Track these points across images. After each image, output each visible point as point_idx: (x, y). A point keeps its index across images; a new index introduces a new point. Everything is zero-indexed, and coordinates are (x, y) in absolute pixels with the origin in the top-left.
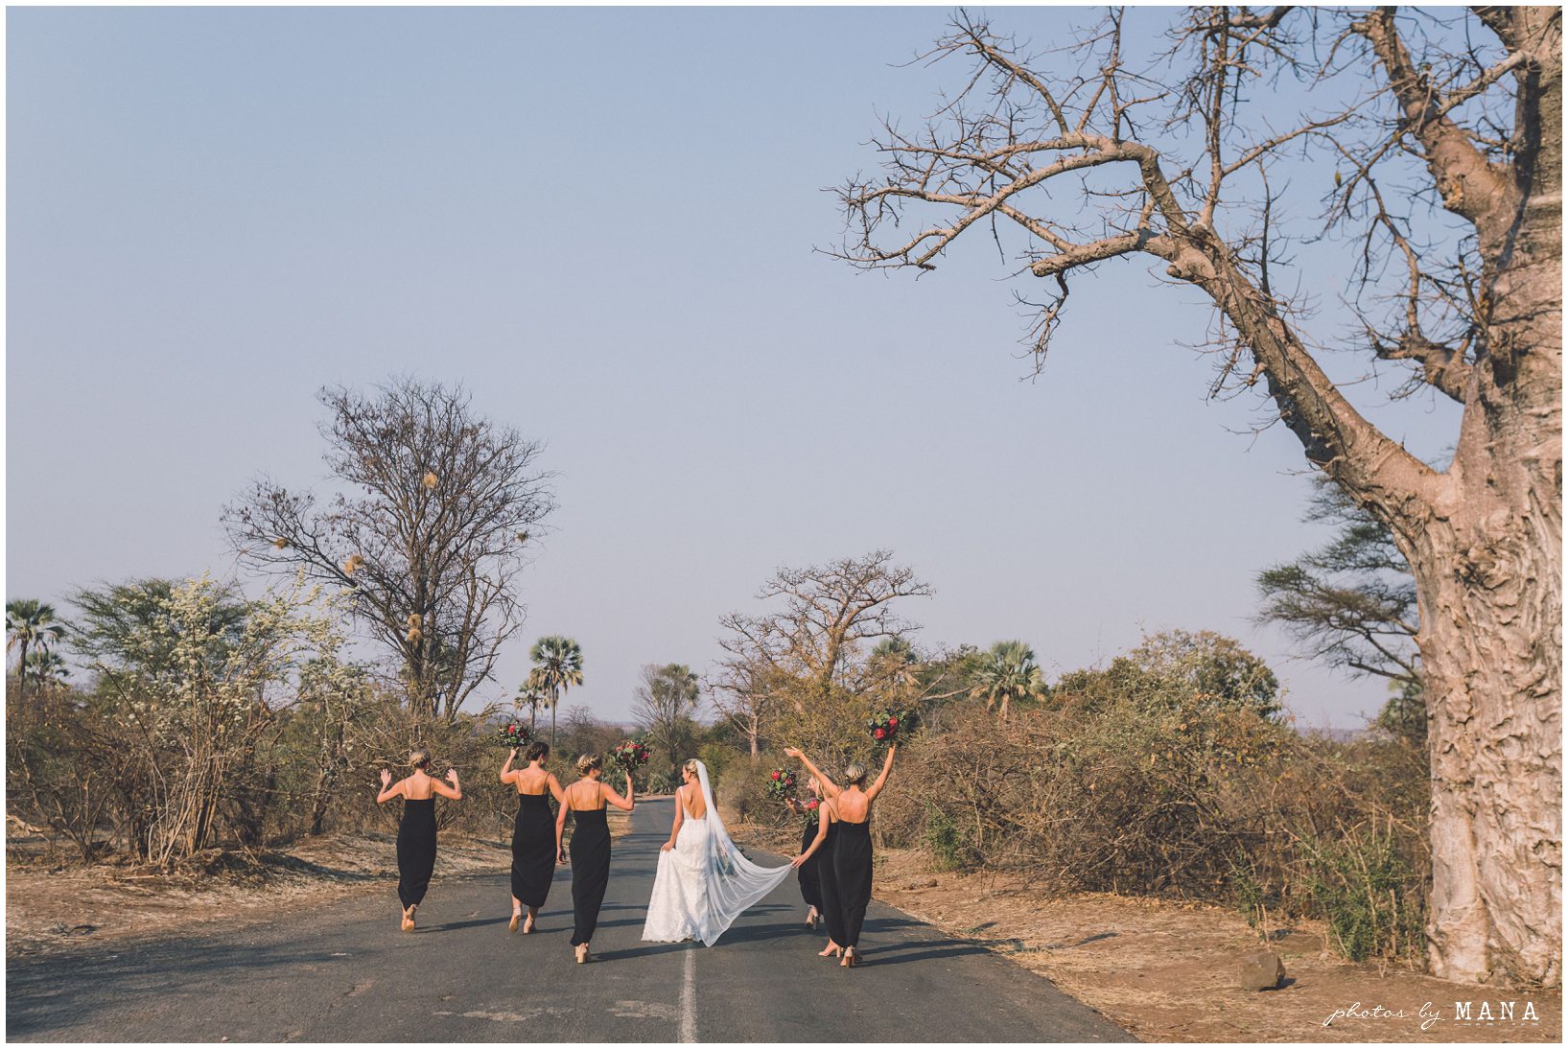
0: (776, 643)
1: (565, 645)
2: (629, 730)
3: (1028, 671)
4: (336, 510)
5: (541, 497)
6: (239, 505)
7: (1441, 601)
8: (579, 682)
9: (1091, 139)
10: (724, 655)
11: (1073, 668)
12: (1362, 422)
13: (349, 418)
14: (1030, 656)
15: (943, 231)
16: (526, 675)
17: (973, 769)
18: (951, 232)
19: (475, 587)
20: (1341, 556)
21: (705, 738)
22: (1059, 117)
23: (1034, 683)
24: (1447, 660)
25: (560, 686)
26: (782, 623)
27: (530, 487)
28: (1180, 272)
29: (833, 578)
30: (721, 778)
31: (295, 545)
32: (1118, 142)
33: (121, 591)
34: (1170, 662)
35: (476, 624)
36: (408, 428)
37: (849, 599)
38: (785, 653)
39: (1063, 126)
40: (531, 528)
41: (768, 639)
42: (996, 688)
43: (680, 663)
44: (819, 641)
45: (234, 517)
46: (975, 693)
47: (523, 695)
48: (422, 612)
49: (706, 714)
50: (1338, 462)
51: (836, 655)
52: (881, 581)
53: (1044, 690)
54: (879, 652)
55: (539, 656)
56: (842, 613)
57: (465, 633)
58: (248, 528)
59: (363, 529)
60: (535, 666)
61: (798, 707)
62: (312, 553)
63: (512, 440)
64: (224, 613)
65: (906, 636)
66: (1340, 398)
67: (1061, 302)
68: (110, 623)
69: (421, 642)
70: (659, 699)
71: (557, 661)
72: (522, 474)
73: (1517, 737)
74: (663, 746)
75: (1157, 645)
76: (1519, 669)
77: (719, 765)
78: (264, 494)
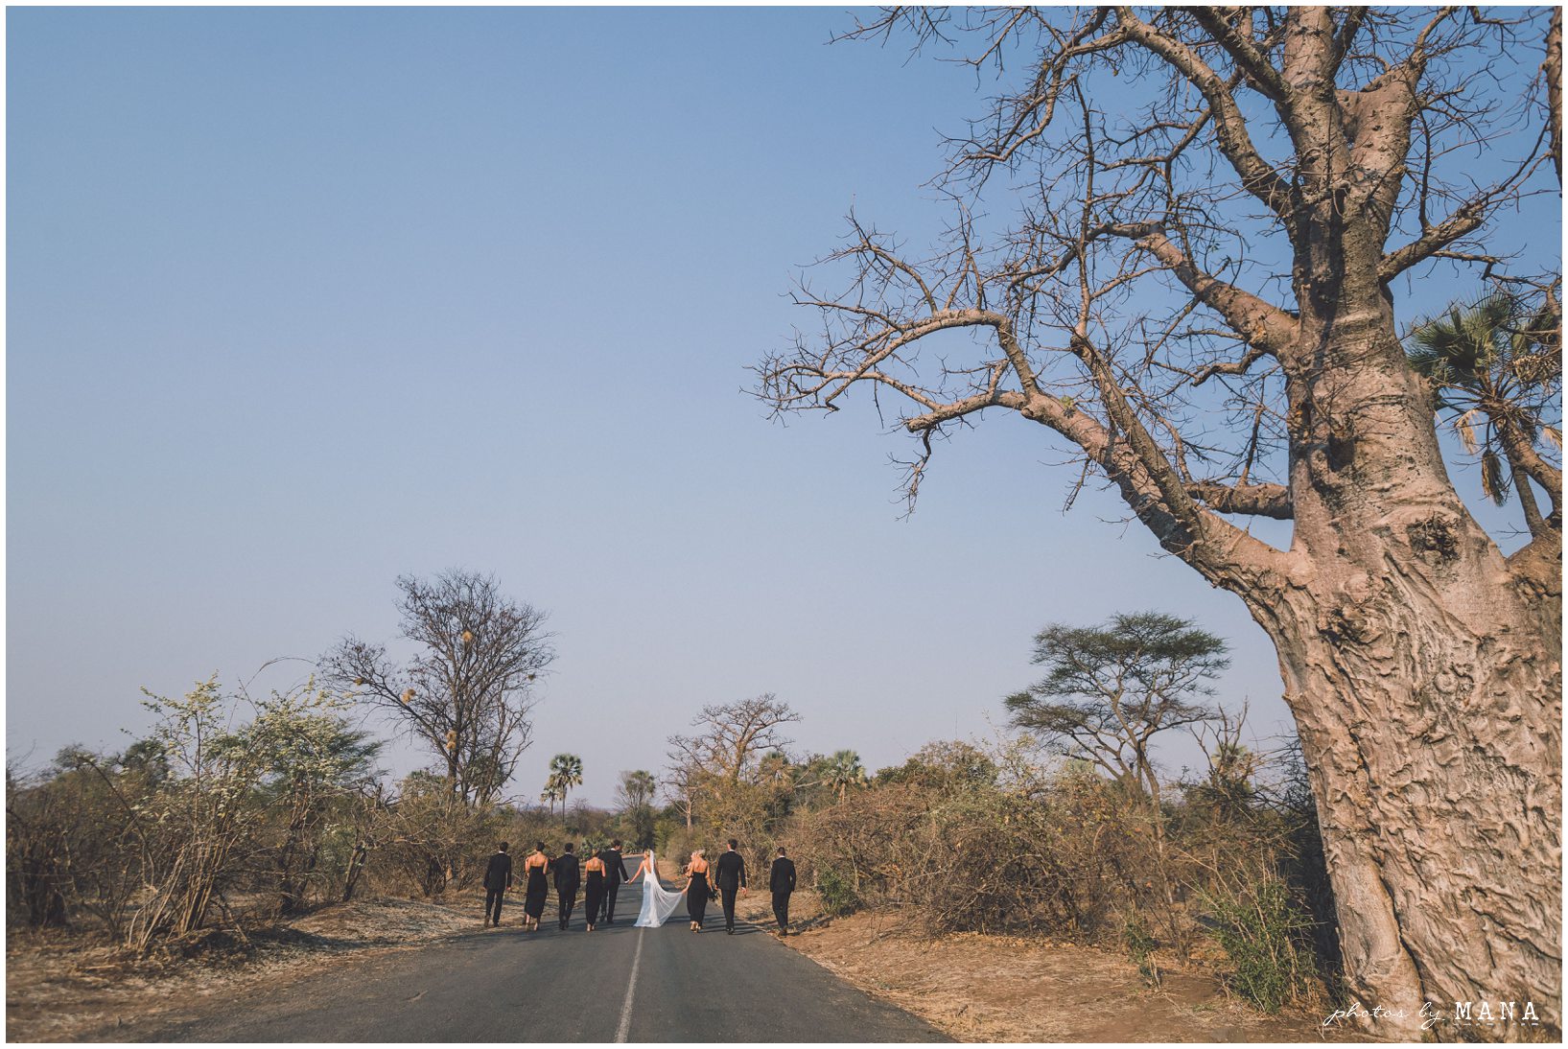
0: (703, 753)
1: (572, 759)
2: (613, 813)
3: (856, 768)
4: (414, 666)
5: (546, 651)
6: (331, 655)
7: (1310, 661)
8: (580, 782)
10: (671, 762)
11: (884, 765)
13: (416, 597)
14: (857, 759)
15: (846, 374)
16: (547, 781)
17: (850, 833)
18: (853, 374)
19: (504, 716)
20: (1049, 687)
21: (659, 817)
22: (929, 299)
23: (860, 776)
24: (1326, 713)
25: (568, 786)
26: (707, 741)
27: (540, 643)
28: (1032, 413)
29: (739, 712)
30: (669, 843)
31: (371, 684)
34: (937, 760)
35: (504, 741)
37: (749, 724)
38: (709, 760)
39: (934, 307)
40: (538, 672)
41: (698, 751)
42: (837, 779)
43: (643, 770)
44: (730, 751)
45: (327, 663)
46: (825, 783)
47: (546, 792)
48: (458, 731)
49: (659, 802)
50: (1196, 546)
51: (741, 760)
52: (769, 712)
53: (866, 781)
54: (765, 760)
55: (555, 766)
56: (744, 733)
57: (498, 748)
58: (337, 671)
60: (553, 773)
61: (717, 794)
62: (381, 688)
63: (528, 612)
64: (342, 739)
65: (785, 747)
67: (925, 460)
70: (630, 793)
71: (567, 769)
72: (532, 634)
73: (1420, 783)
74: (632, 822)
75: (930, 750)
76: (1409, 717)
77: (667, 835)
78: (350, 646)
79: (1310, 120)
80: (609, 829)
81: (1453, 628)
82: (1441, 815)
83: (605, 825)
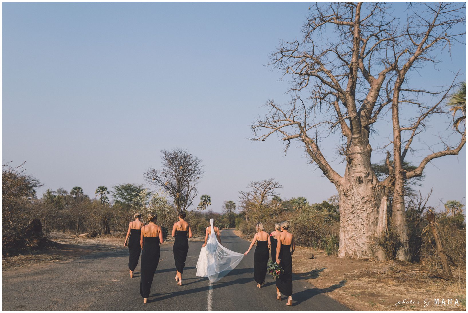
0: (251, 197)
1: (207, 197)
2: (221, 214)
3: (305, 203)
5: (202, 170)
6: (146, 172)
7: (341, 198)
8: (210, 204)
9: (290, 120)
10: (240, 200)
12: (331, 168)
13: (166, 155)
14: (305, 200)
16: (200, 203)
18: (267, 136)
19: (189, 186)
21: (237, 216)
22: (285, 116)
23: (306, 206)
25: (206, 205)
26: (252, 193)
27: (199, 168)
29: (262, 184)
30: (240, 225)
31: (156, 180)
32: (294, 121)
33: (122, 186)
35: (189, 194)
36: (177, 157)
37: (266, 188)
38: (252, 199)
39: (286, 118)
40: (200, 176)
41: (249, 196)
42: (298, 207)
44: (259, 197)
45: (146, 174)
46: (294, 208)
47: (199, 207)
48: (179, 192)
49: (237, 211)
51: (263, 200)
52: (272, 185)
53: (309, 207)
54: (273, 199)
55: (202, 199)
56: (264, 191)
57: (187, 196)
58: (148, 176)
59: (168, 175)
60: (201, 201)
62: (159, 181)
63: (196, 159)
65: (278, 196)
66: (328, 165)
67: (289, 144)
68: (120, 192)
69: (179, 198)
70: (227, 208)
71: (206, 200)
72: (198, 166)
73: (350, 220)
74: (228, 218)
75: (334, 198)
76: (351, 209)
77: (239, 222)
78: (151, 170)
79: (348, 99)
80: (220, 220)
81: (359, 195)
82: (352, 225)
83: (219, 219)
